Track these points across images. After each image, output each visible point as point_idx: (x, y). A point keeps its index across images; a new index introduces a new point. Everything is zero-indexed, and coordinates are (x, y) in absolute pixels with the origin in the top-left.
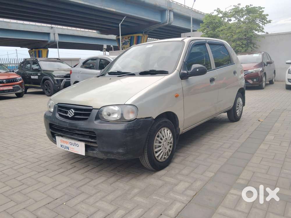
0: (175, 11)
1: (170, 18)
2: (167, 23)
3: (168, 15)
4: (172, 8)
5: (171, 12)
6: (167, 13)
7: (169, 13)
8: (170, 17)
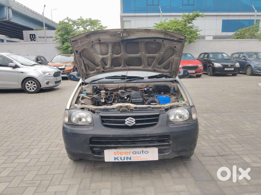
0: (13, 8)
1: (9, 15)
2: (7, 19)
3: (7, 11)
4: (10, 5)
5: (9, 8)
6: (6, 9)
7: (7, 9)
8: (9, 13)
